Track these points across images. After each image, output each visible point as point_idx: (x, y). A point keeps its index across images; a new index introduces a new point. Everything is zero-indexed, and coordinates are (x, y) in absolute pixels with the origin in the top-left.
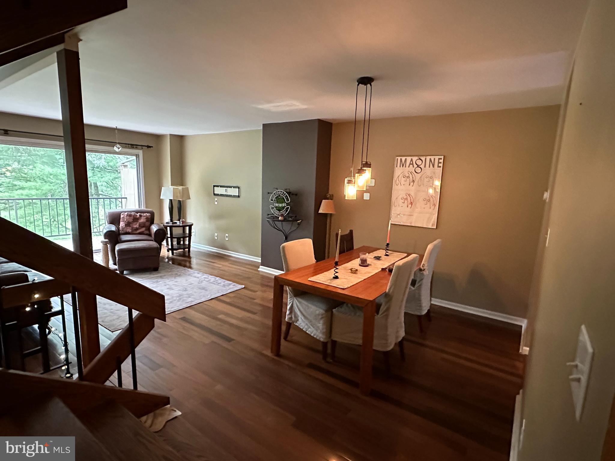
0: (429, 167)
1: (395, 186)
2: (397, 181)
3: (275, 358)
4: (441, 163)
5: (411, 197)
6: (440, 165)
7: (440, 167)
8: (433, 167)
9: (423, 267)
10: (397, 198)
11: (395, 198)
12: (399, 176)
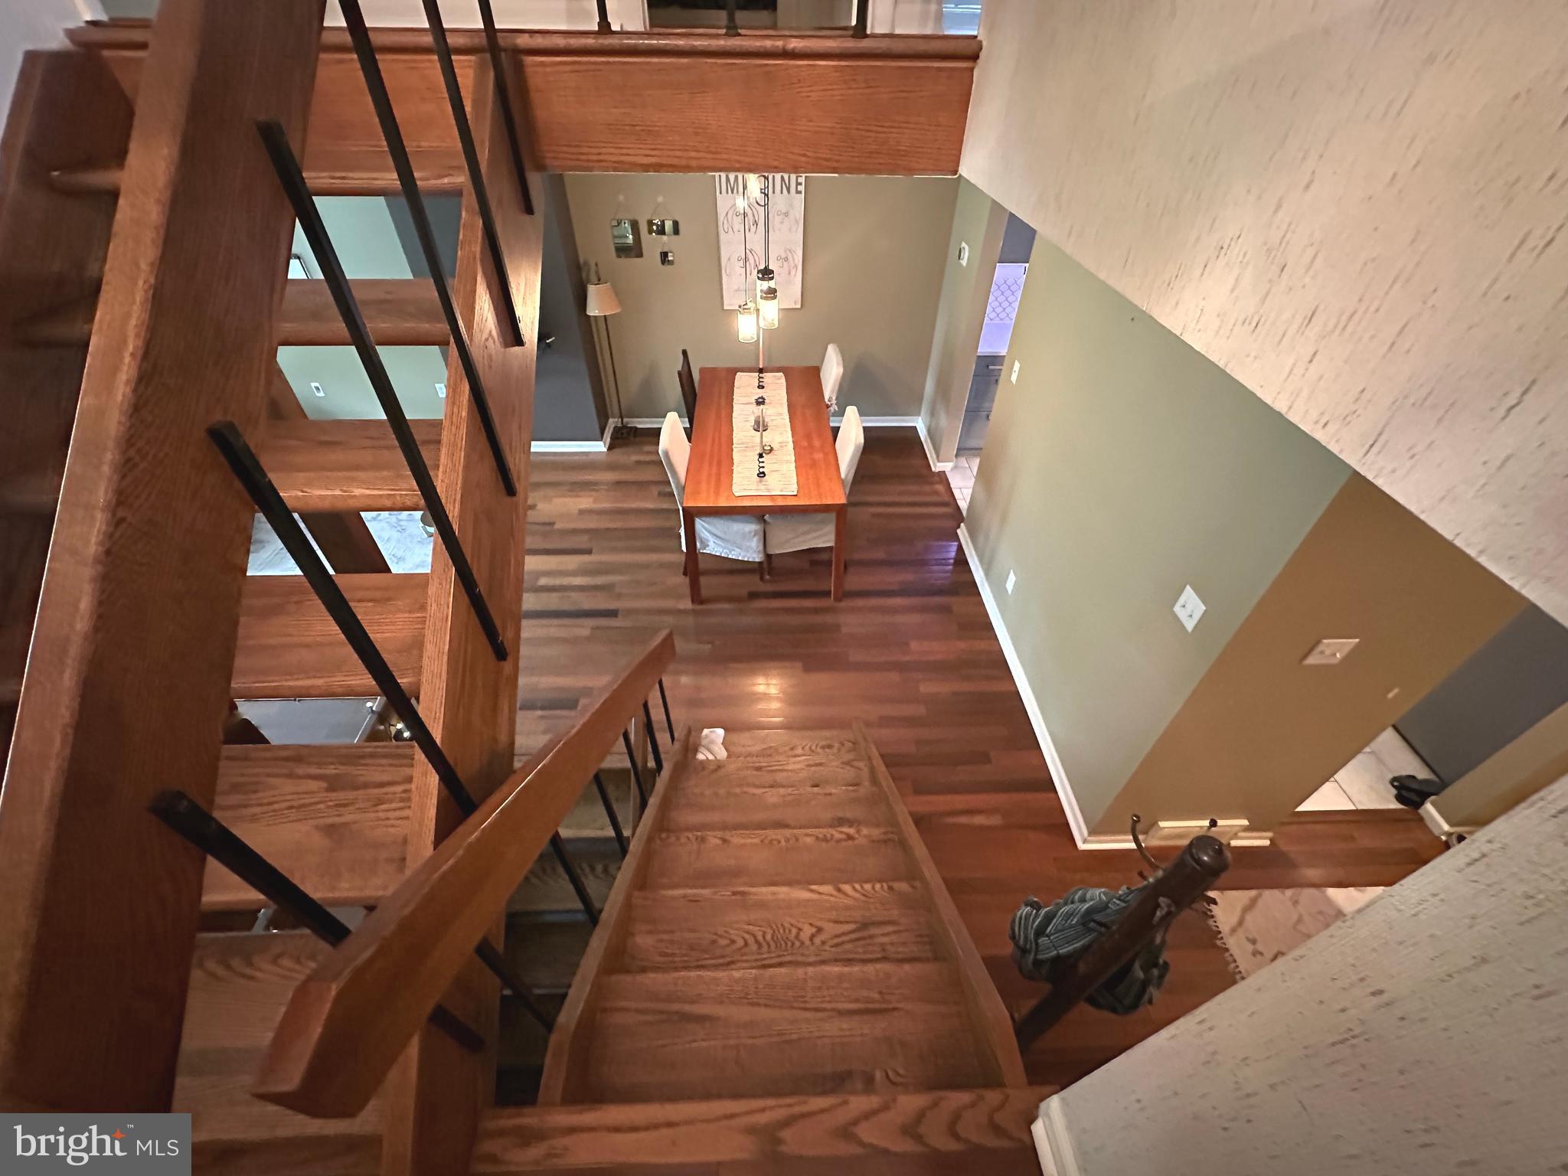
0: (782, 193)
1: (723, 237)
2: (726, 226)
3: (698, 607)
4: (801, 184)
5: (755, 255)
6: (800, 188)
7: (800, 192)
8: (789, 192)
9: (829, 401)
10: (729, 259)
11: (726, 259)
12: (727, 214)
